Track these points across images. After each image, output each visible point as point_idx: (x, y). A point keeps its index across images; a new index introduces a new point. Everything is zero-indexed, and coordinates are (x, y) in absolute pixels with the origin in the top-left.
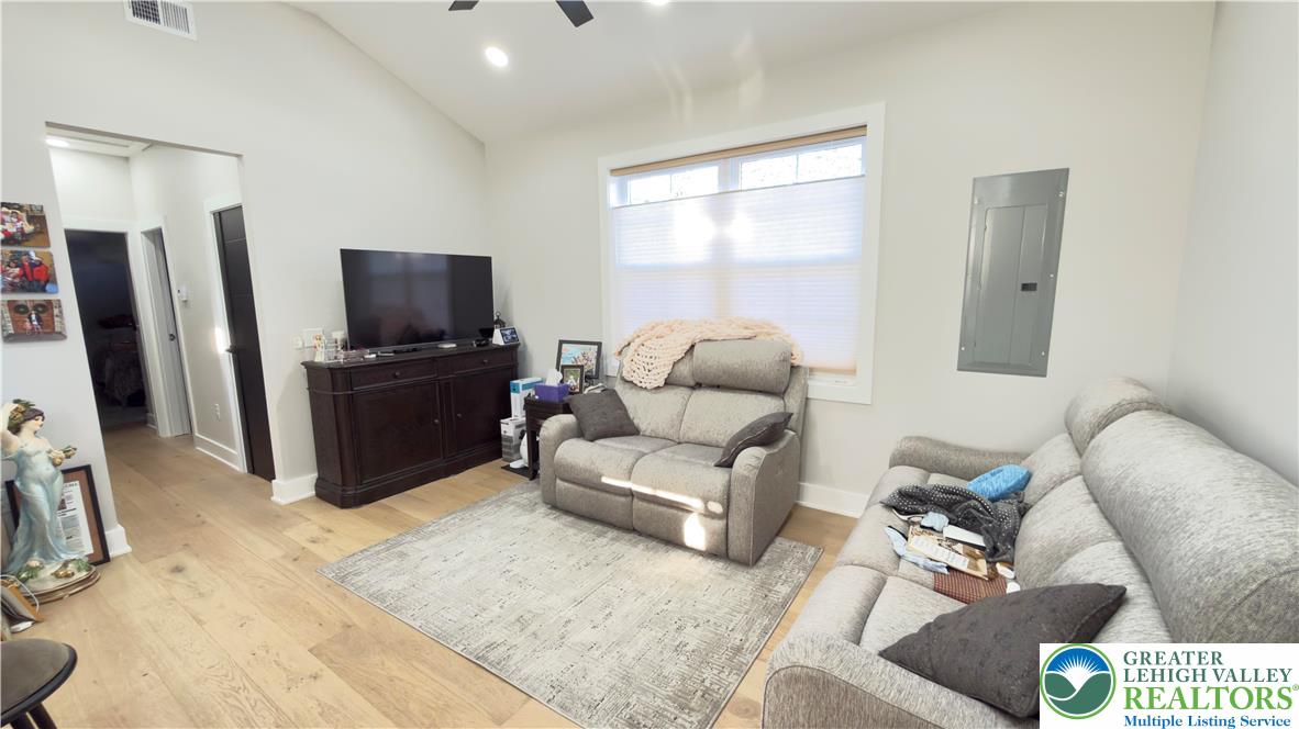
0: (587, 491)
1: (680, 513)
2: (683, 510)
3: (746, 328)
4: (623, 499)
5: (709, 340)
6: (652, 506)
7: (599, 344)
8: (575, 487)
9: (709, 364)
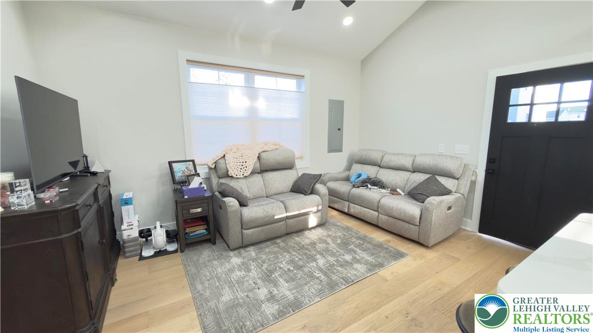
0: (264, 227)
1: (307, 216)
2: (307, 215)
3: (275, 145)
4: (283, 223)
5: (265, 151)
6: (295, 219)
7: (193, 161)
8: (256, 229)
9: (270, 161)
